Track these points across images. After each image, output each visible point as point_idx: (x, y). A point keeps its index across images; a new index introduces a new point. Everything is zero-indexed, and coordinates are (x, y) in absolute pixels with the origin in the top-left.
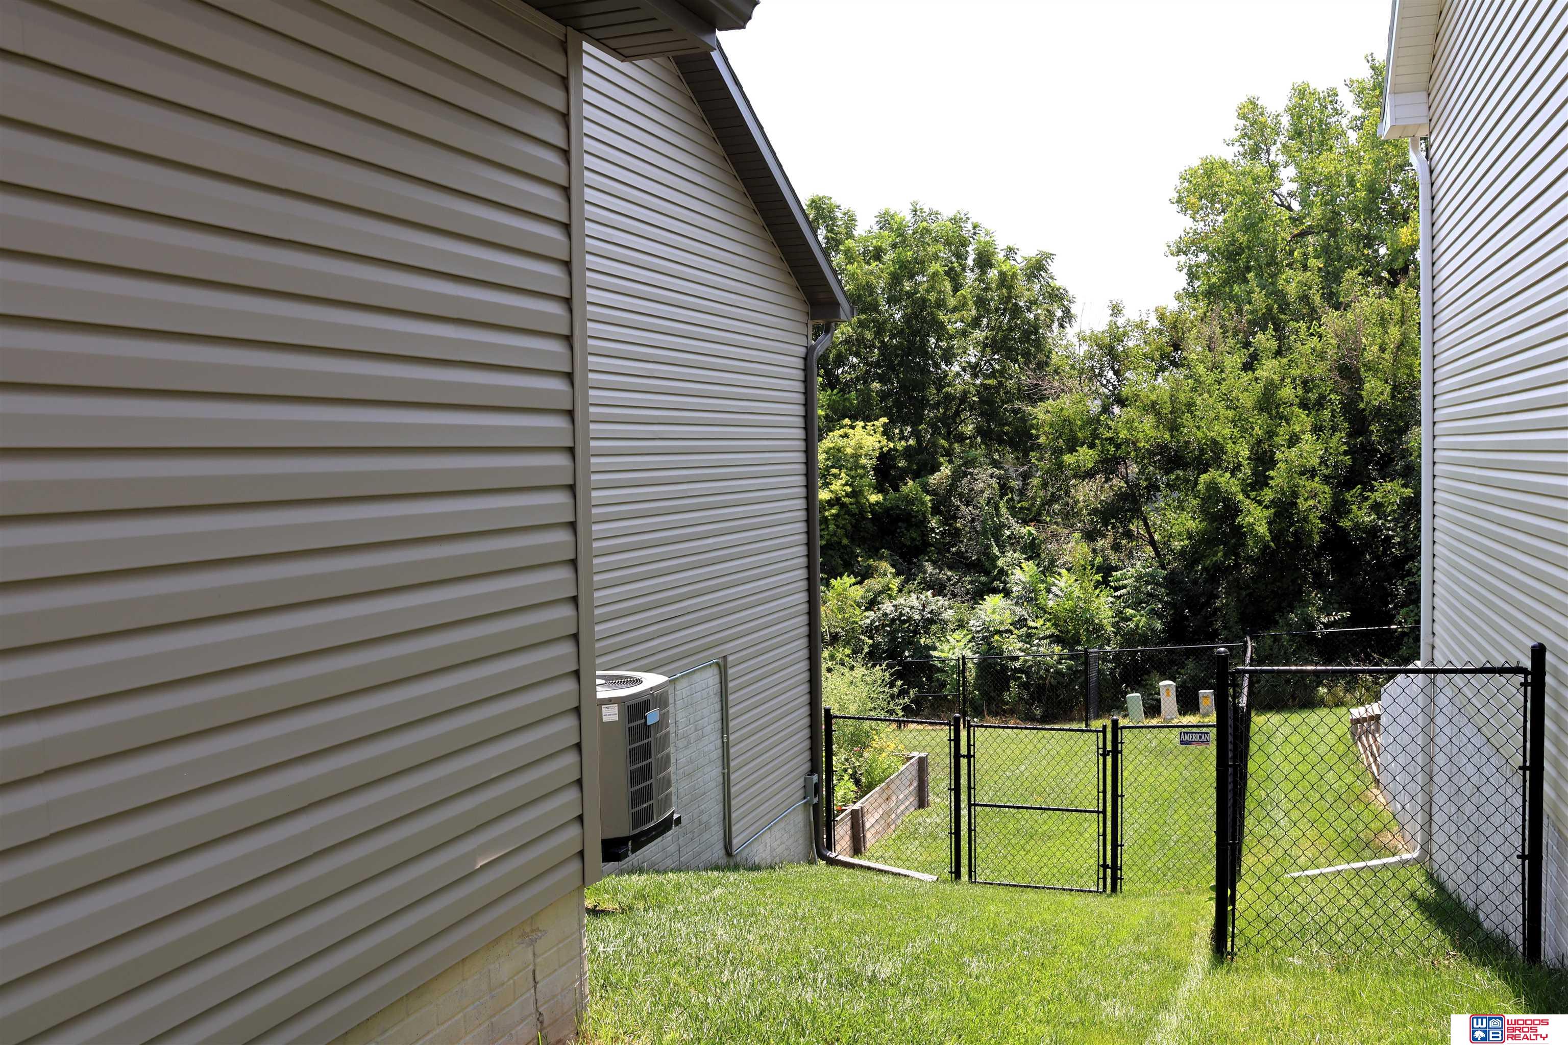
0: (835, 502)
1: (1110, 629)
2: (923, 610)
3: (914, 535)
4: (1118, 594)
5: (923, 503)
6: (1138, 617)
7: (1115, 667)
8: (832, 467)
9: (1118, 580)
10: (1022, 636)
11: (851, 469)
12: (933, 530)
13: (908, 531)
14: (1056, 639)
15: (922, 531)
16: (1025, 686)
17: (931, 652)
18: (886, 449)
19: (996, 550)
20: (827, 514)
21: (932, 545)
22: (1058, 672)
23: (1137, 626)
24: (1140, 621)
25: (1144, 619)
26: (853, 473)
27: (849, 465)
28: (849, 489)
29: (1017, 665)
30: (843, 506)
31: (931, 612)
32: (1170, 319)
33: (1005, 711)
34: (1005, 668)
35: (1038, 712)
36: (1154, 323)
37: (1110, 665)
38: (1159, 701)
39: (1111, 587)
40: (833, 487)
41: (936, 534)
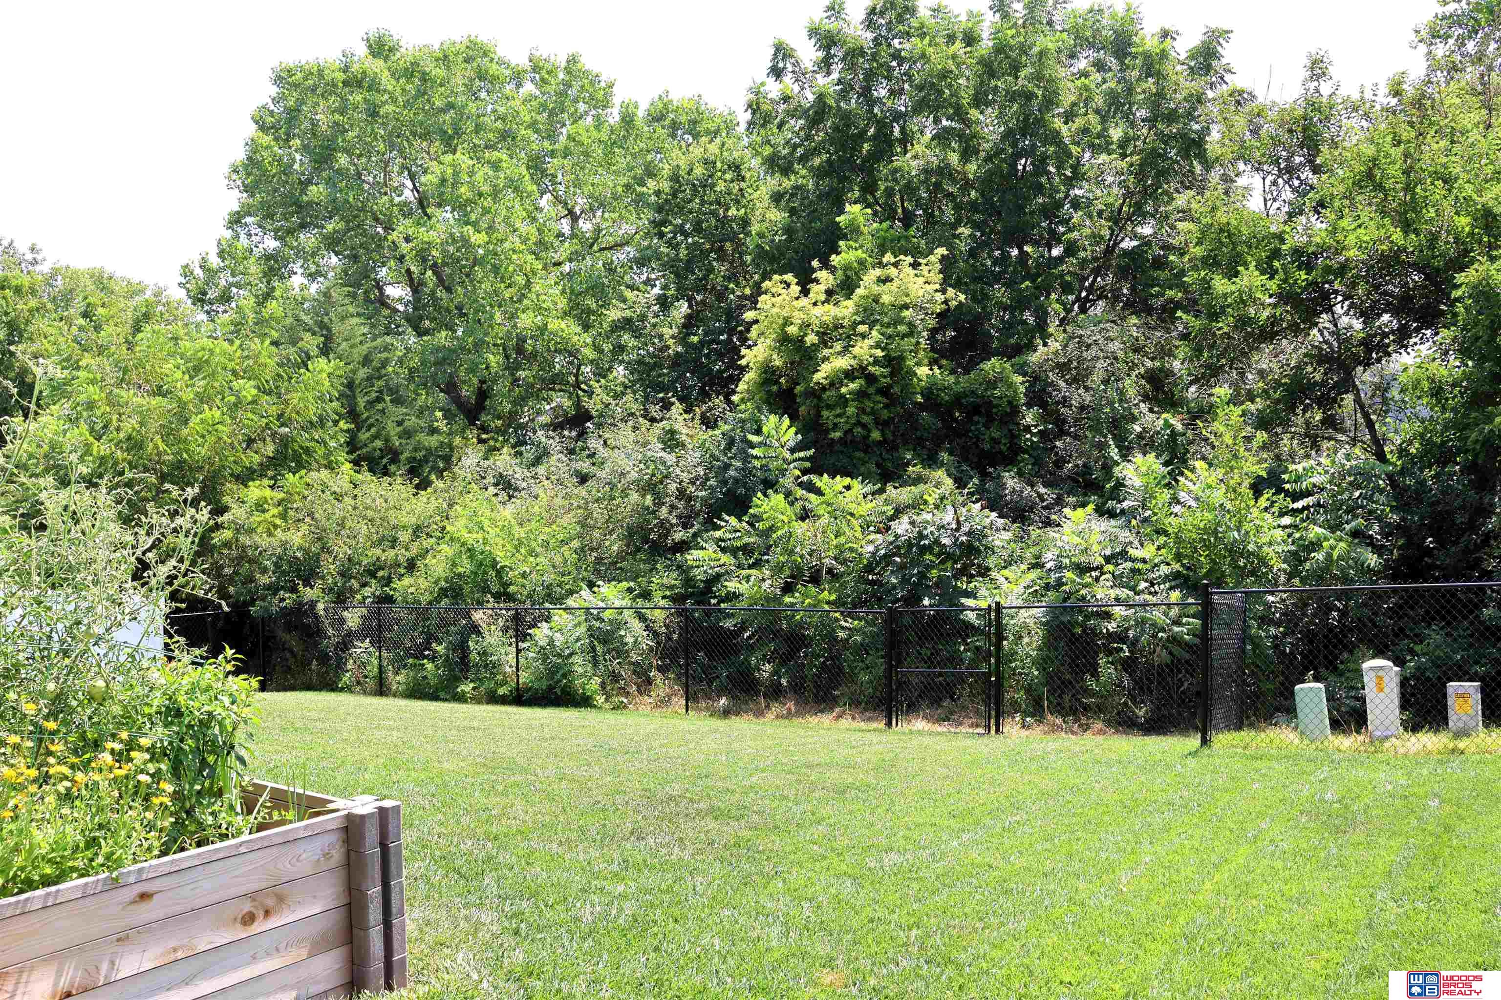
0: (858, 372)
1: (1278, 565)
2: (958, 529)
3: (996, 434)
4: (1299, 505)
5: (1011, 385)
6: (1332, 541)
7: (1285, 634)
8: (862, 323)
9: (1298, 479)
10: (1121, 575)
11: (888, 325)
12: (1027, 429)
13: (988, 429)
14: (1179, 580)
15: (1010, 431)
16: (1128, 665)
17: (963, 600)
18: (954, 303)
19: (1114, 453)
20: (844, 390)
21: (1025, 451)
22: (1175, 640)
23: (1329, 556)
24: (1332, 548)
25: (1342, 545)
26: (889, 331)
27: (886, 320)
28: (879, 353)
29: (1112, 626)
30: (871, 379)
31: (969, 534)
32: (1409, 90)
33: (1086, 708)
34: (1094, 633)
35: (1141, 712)
36: (1385, 99)
37: (1273, 631)
38: (1363, 700)
39: (1287, 493)
40: (856, 350)
41: (1033, 434)
